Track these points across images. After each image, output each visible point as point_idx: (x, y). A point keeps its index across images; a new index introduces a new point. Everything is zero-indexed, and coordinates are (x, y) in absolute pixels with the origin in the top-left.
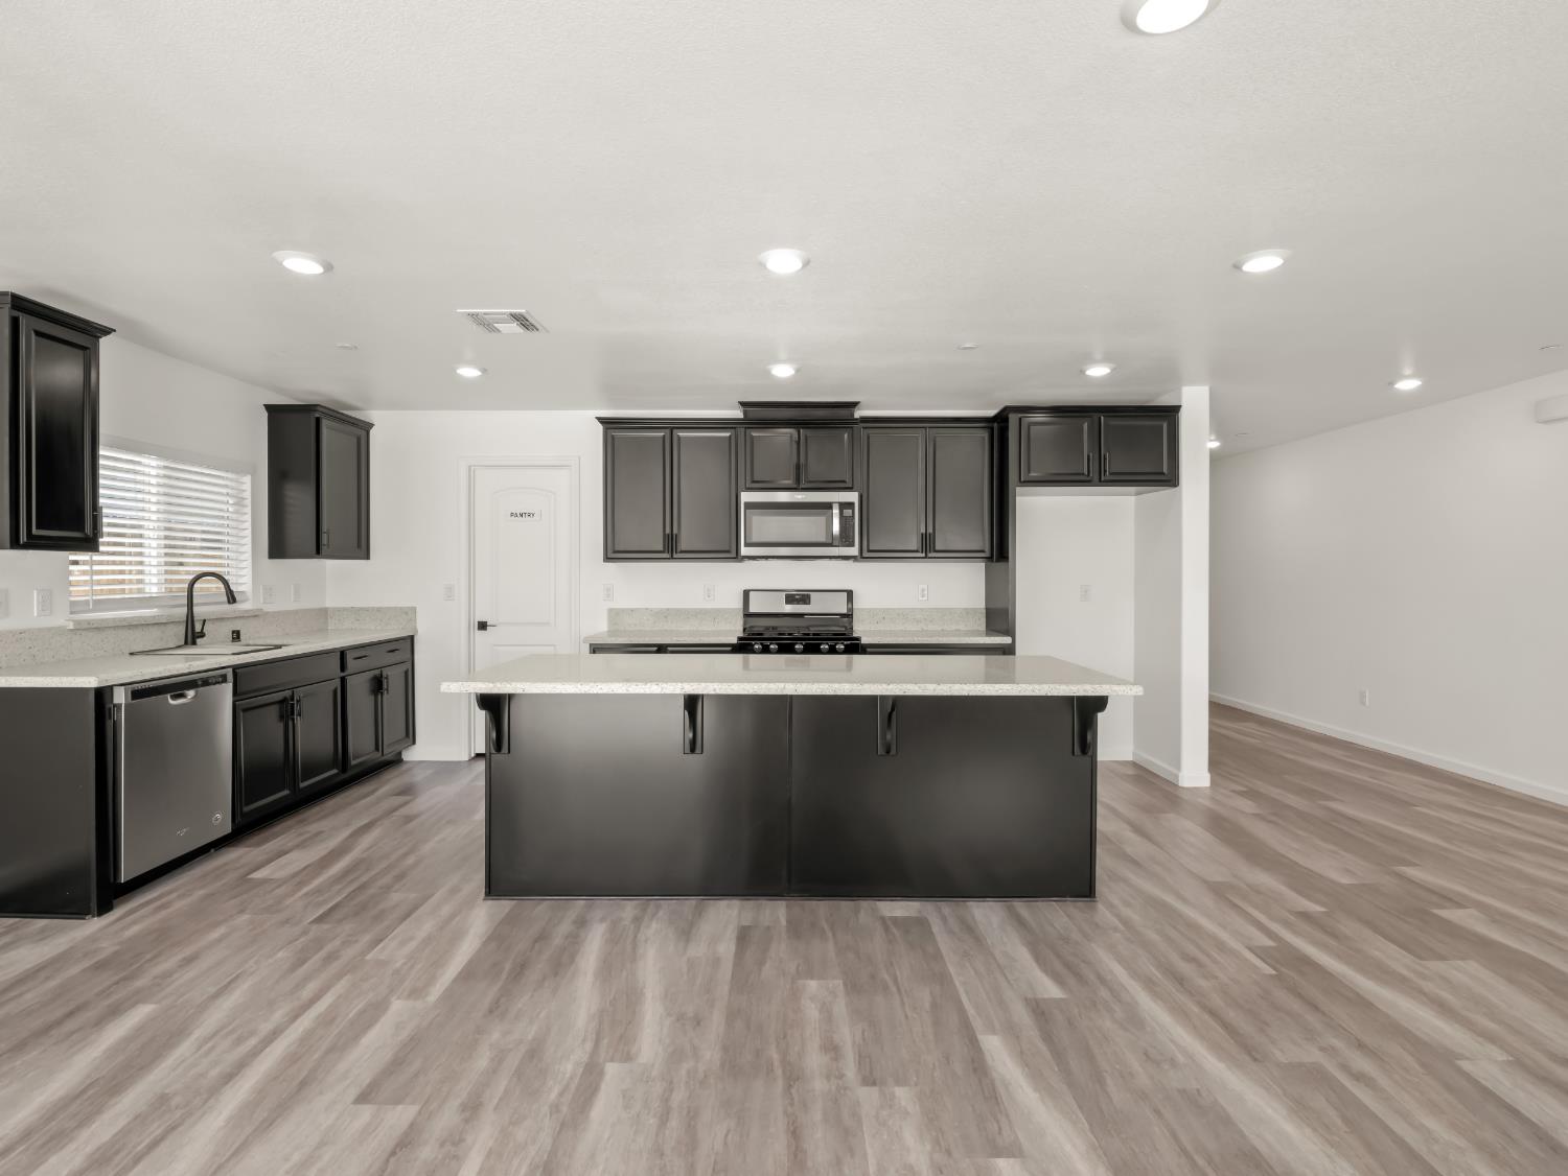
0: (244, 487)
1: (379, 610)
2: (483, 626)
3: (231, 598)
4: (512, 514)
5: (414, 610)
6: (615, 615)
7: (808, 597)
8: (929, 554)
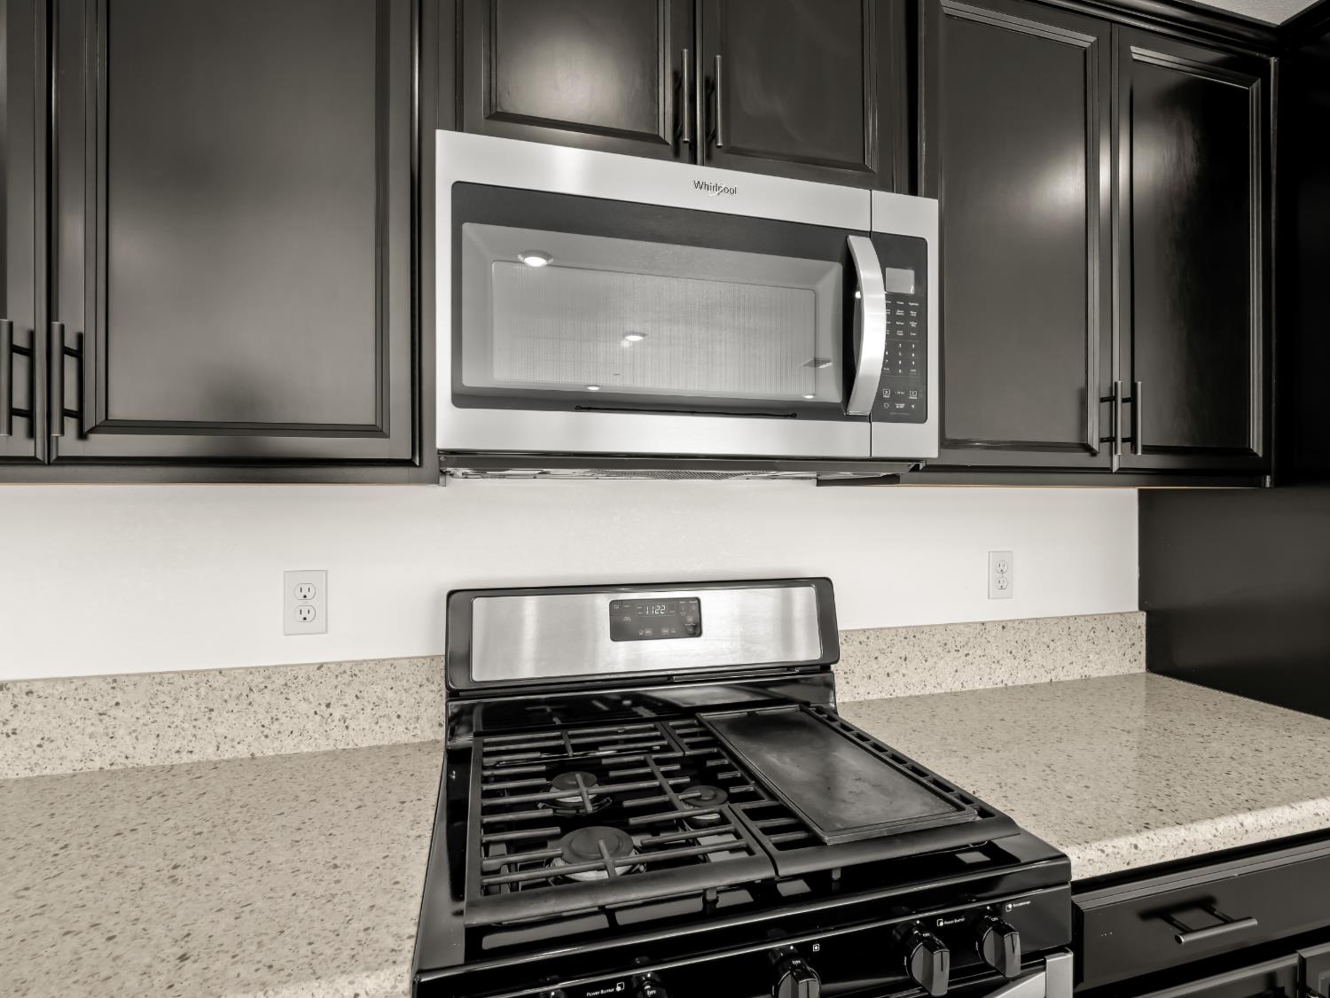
7: (694, 607)
8: (1115, 458)
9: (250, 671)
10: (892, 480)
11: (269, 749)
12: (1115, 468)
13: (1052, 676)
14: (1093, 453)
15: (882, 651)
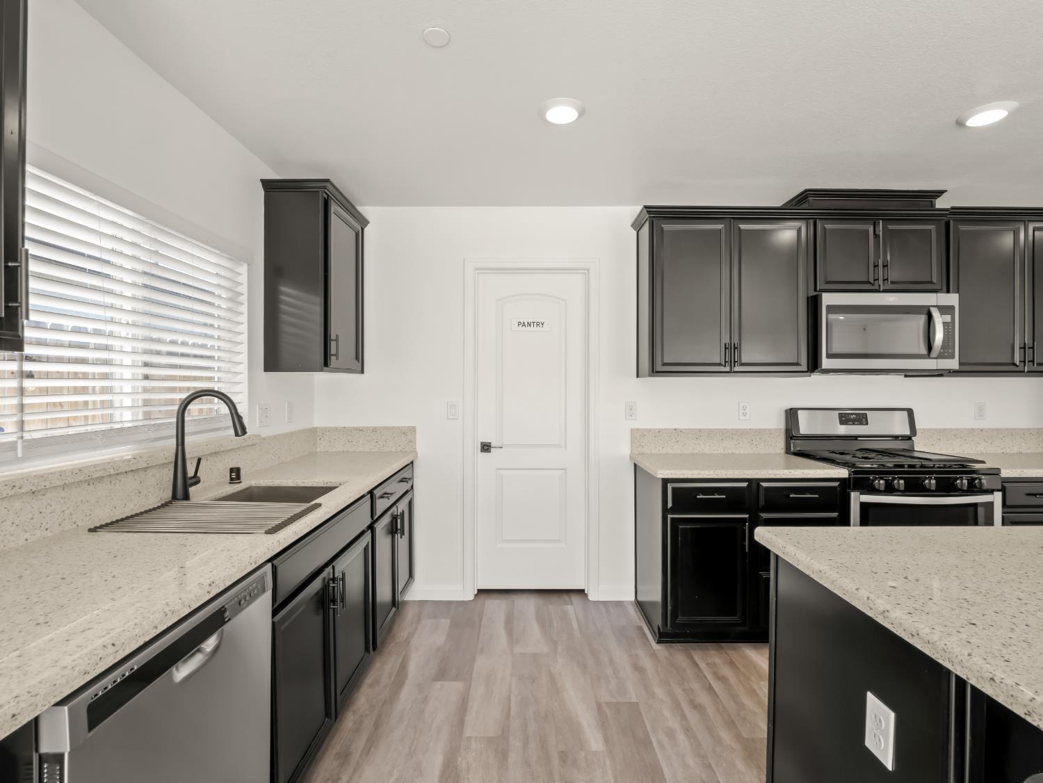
0: (239, 279)
1: (375, 430)
2: (486, 447)
3: (240, 428)
4: (519, 323)
5: (413, 430)
6: (637, 436)
7: (865, 416)
8: (1026, 368)
9: (733, 429)
10: (941, 375)
11: (737, 451)
12: (1026, 370)
13: (1004, 451)
14: (1017, 366)
15: (931, 437)
